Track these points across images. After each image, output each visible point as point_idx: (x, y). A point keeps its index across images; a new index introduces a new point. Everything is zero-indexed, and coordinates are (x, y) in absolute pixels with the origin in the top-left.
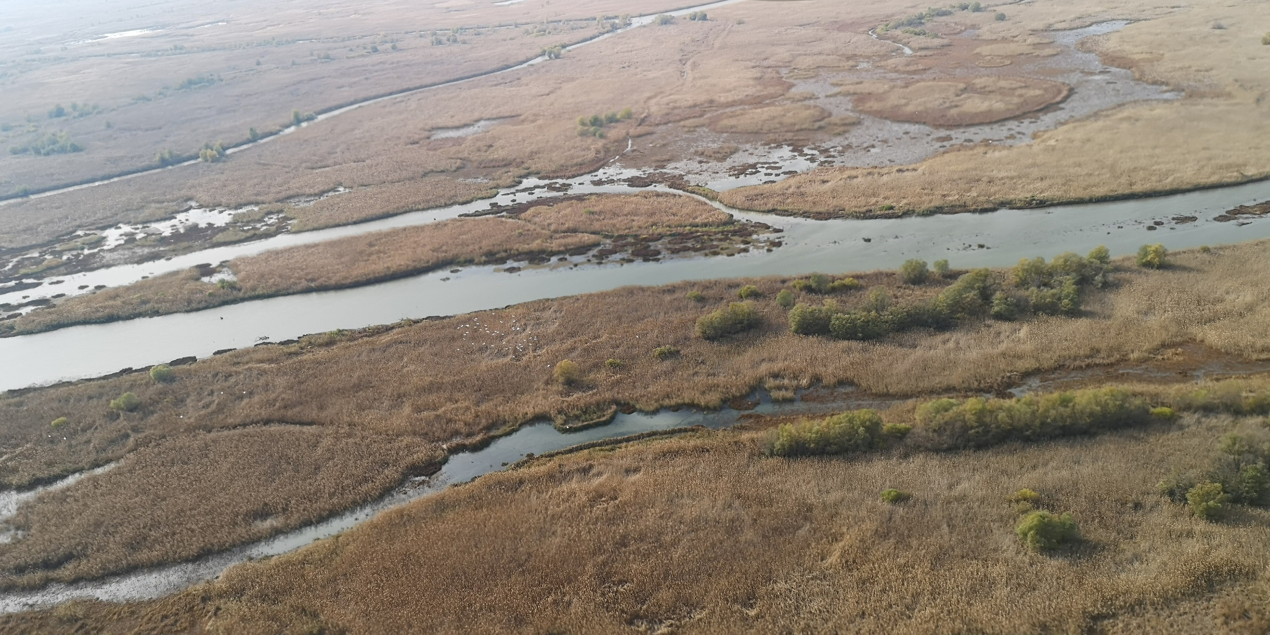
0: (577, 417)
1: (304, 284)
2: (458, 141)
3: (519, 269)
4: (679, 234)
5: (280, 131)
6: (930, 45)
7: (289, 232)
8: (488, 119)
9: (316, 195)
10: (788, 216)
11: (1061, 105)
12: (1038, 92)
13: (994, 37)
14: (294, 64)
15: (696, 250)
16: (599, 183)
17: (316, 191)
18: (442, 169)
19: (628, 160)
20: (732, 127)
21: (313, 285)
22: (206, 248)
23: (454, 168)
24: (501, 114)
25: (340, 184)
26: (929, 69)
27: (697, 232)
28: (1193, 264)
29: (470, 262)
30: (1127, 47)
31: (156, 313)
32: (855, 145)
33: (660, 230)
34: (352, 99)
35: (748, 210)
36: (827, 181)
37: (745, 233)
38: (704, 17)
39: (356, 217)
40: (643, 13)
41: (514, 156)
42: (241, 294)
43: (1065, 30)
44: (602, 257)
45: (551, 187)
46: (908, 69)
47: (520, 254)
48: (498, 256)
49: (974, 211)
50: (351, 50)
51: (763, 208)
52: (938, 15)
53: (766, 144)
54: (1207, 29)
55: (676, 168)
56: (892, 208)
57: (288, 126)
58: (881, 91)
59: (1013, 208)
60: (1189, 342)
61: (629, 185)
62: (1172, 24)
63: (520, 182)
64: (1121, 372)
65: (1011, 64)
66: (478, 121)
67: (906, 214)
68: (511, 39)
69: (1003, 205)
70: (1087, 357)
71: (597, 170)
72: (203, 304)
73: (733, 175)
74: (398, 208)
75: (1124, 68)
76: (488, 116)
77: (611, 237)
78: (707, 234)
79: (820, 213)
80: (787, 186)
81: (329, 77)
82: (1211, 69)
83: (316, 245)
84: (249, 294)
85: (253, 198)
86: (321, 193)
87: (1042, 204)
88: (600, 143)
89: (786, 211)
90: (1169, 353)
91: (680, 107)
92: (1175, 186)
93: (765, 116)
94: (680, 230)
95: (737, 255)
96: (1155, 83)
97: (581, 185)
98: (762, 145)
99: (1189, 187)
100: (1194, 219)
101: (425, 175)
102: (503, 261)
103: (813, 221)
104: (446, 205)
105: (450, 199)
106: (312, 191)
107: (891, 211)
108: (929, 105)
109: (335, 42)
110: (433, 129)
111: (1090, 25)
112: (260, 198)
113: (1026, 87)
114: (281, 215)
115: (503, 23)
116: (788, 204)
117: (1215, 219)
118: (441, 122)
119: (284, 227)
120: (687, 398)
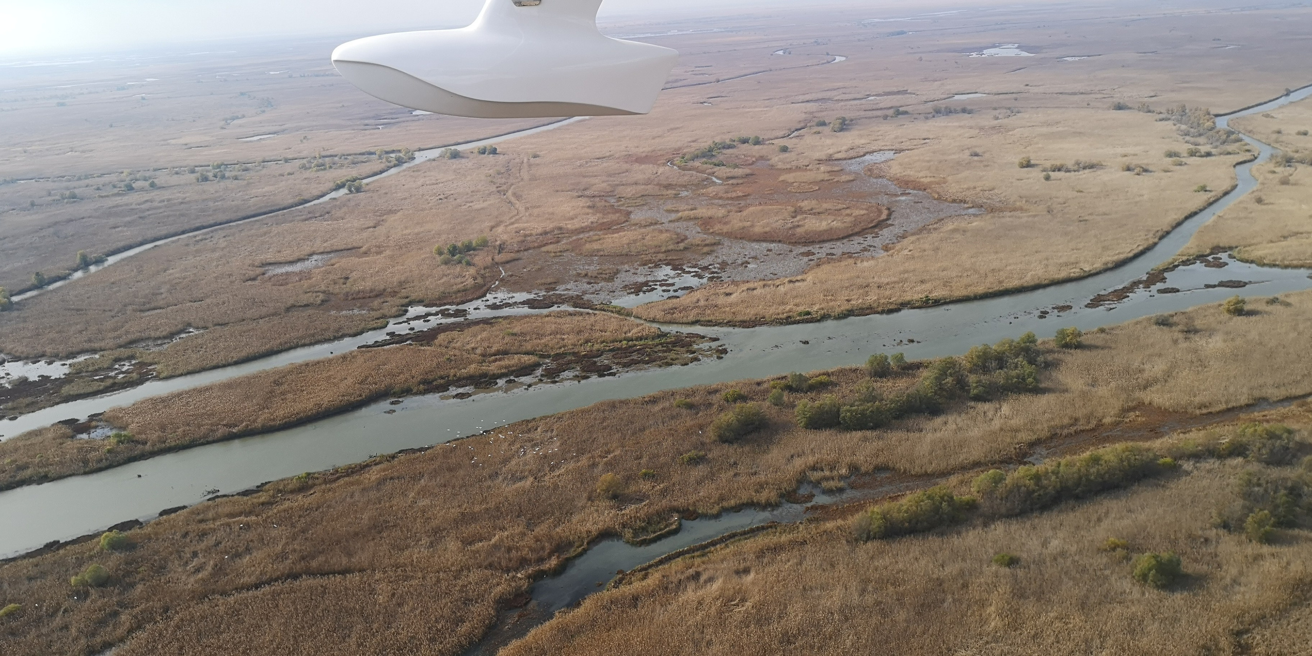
0: (644, 529)
1: (221, 431)
2: (305, 275)
3: (469, 395)
4: (618, 349)
5: (70, 274)
6: (736, 175)
7: (158, 378)
8: (322, 253)
9: (165, 338)
10: (714, 326)
11: (889, 222)
12: (862, 212)
13: (788, 166)
14: (33, 204)
15: (647, 363)
16: (494, 307)
17: (164, 333)
18: (305, 303)
19: (514, 284)
20: (598, 250)
21: (235, 430)
22: (58, 404)
23: (319, 302)
24: (335, 248)
25: (189, 325)
26: (748, 195)
27: (635, 345)
28: (1099, 343)
29: (407, 392)
30: (908, 172)
31: (44, 478)
32: (730, 262)
33: (596, 347)
34: (140, 239)
35: (670, 323)
36: (731, 294)
37: (684, 343)
38: (494, 151)
39: (235, 356)
40: (422, 147)
41: (382, 287)
42: (148, 447)
43: (845, 159)
44: (552, 375)
45: (445, 314)
46: (729, 195)
47: (459, 379)
48: (435, 383)
49: (882, 312)
50: (98, 189)
51: (685, 320)
52: (724, 148)
53: (645, 265)
54: (966, 155)
55: (567, 289)
56: (808, 313)
57: (76, 270)
58: (720, 215)
59: (914, 308)
60: (1140, 406)
61: (529, 308)
62: (934, 152)
63: (407, 311)
64: (1105, 435)
65: (819, 189)
66: (311, 255)
67: (824, 318)
68: (289, 174)
69: (904, 305)
70: (1071, 425)
71: (484, 295)
72: (104, 463)
73: (632, 293)
74: (281, 344)
75: (920, 189)
76: (322, 250)
77: (548, 356)
78: (645, 346)
79: (744, 322)
80: (695, 300)
81: (89, 217)
82: (993, 189)
83: (208, 389)
84: (159, 446)
85: (87, 346)
86: (171, 336)
87: (937, 303)
88: (472, 271)
89: (709, 321)
90: (1132, 415)
91: (531, 235)
92: (1037, 282)
93: (625, 241)
94: (617, 345)
95: (690, 365)
96: (954, 201)
97: (477, 309)
98: (640, 265)
99: (1046, 282)
100: (1070, 307)
101: (288, 310)
102: (444, 388)
103: (741, 329)
104: (336, 338)
105: (337, 331)
106: (158, 334)
107: (809, 316)
108: (774, 225)
109: (69, 181)
110: (263, 265)
111: (864, 155)
112: (96, 345)
113: (847, 208)
114: (133, 362)
115: (267, 159)
116: (709, 315)
117: (1086, 306)
118: (269, 257)
119: (147, 373)
120: (744, 497)
